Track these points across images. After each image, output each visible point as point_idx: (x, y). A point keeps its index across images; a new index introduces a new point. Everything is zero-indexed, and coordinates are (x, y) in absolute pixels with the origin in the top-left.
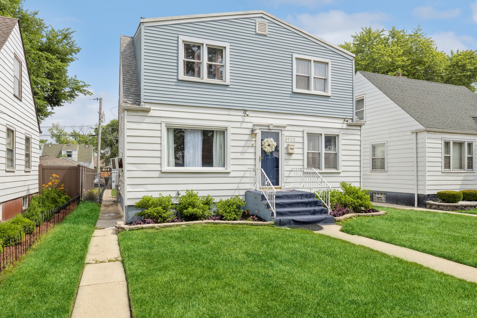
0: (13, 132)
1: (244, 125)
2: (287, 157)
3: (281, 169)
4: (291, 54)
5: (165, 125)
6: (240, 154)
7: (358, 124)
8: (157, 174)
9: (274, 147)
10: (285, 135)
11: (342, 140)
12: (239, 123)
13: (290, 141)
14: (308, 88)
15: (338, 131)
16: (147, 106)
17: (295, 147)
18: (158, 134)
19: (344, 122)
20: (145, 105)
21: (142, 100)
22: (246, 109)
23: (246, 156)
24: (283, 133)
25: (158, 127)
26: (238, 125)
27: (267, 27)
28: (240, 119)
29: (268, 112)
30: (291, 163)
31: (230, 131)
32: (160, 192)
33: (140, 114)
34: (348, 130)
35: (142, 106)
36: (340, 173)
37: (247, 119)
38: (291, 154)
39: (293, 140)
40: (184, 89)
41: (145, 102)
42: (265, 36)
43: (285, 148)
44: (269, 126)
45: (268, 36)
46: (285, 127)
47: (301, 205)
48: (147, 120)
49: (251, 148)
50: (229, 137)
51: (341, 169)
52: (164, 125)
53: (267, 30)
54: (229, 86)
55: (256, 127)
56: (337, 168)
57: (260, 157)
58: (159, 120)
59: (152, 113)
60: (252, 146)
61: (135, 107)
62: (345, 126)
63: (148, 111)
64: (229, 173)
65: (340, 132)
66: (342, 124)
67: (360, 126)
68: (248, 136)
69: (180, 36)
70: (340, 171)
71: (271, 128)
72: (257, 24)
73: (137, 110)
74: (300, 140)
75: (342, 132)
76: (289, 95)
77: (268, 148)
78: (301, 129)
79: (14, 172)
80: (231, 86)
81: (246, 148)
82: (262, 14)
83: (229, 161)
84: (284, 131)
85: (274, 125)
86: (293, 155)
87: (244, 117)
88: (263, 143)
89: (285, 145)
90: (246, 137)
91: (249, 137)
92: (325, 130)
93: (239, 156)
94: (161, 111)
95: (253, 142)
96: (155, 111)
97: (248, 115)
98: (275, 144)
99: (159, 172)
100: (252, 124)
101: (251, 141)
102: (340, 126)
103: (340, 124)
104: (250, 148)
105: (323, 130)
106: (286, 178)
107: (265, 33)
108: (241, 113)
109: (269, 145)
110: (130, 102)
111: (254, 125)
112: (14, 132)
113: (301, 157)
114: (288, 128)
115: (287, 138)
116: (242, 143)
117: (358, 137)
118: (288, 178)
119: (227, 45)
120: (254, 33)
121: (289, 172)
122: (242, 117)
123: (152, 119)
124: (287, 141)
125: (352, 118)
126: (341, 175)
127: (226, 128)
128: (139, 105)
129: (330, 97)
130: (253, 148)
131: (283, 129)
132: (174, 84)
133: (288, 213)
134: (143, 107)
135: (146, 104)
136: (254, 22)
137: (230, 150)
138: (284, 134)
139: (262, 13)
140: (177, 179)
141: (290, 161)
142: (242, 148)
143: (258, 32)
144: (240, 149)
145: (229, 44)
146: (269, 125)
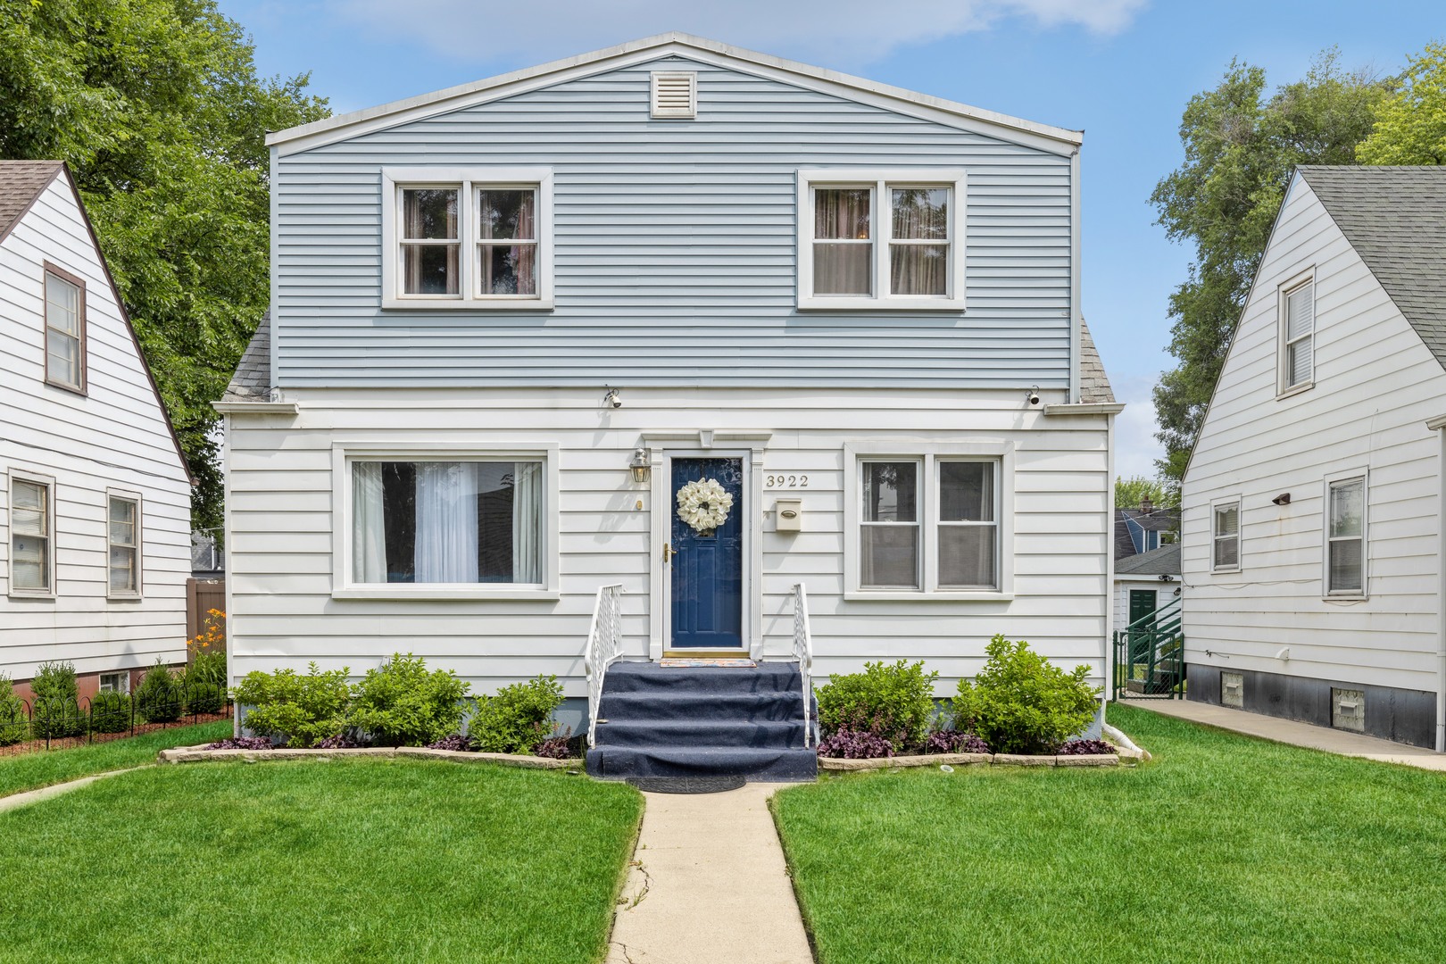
0: (45, 487)
1: (609, 440)
2: (775, 544)
3: (750, 588)
4: (791, 170)
5: (343, 453)
6: (592, 537)
7: (1098, 410)
8: (320, 605)
9: (722, 510)
10: (764, 467)
11: (1018, 476)
12: (591, 435)
13: (786, 486)
14: (866, 287)
15: (1000, 440)
16: (289, 399)
17: (803, 507)
18: (321, 481)
19: (1027, 404)
20: (283, 397)
21: (274, 382)
22: (611, 383)
23: (616, 543)
24: (756, 458)
25: (321, 460)
26: (586, 440)
27: (694, 87)
28: (593, 419)
29: (698, 388)
30: (788, 564)
31: (557, 462)
32: (313, 660)
33: (268, 424)
34: (1049, 435)
35: (274, 400)
36: (1008, 602)
37: (617, 419)
38: (791, 534)
39: (798, 482)
40: (402, 335)
41: (282, 389)
42: (689, 120)
43: (767, 513)
44: (697, 438)
45: (699, 118)
46: (766, 438)
47: (729, 711)
48: (290, 441)
49: (633, 518)
50: (555, 481)
51: (1011, 586)
52: (339, 454)
53: (694, 98)
54: (551, 310)
55: (649, 445)
56: (995, 586)
57: (666, 546)
58: (324, 440)
59: (303, 420)
60: (638, 511)
61: (257, 404)
62: (1030, 420)
63: (289, 414)
64: (554, 602)
65: (1007, 443)
66: (1017, 414)
67: (1105, 416)
68: (623, 476)
69: (385, 169)
70: (1005, 595)
71: (704, 445)
72: (656, 83)
73: (260, 414)
74: (831, 482)
75: (1018, 443)
76: (783, 323)
77: (702, 512)
78: (834, 441)
79: (52, 601)
80: (557, 312)
81: (616, 516)
82: (672, 46)
83: (555, 564)
84: (759, 452)
85: (716, 432)
86: (800, 537)
87: (609, 413)
88: (681, 499)
89: (767, 503)
90: (618, 481)
91: (626, 481)
92: (939, 439)
93: (588, 544)
94: (331, 412)
95: (640, 497)
96: (312, 412)
97: (617, 406)
98: (728, 499)
99: (326, 599)
100: (637, 434)
101: (633, 494)
102: (1007, 421)
103: (1011, 413)
104: (629, 516)
105: (929, 441)
106: (770, 620)
107: (684, 112)
108: (597, 400)
109: (705, 505)
110: (245, 391)
111: (644, 438)
112: (51, 488)
113: (832, 544)
114: (776, 441)
115: (776, 475)
116: (602, 502)
117: (1097, 462)
118: (780, 620)
119: (544, 175)
120: (645, 118)
121: (783, 598)
122: (601, 412)
123: (303, 436)
124: (776, 487)
125: (1064, 385)
126: (1012, 610)
127: (544, 454)
128: (267, 397)
129: (961, 311)
130: (640, 518)
131: (755, 446)
132: (369, 323)
133: (656, 736)
134: (274, 403)
135: (287, 393)
136: (645, 77)
137: (555, 524)
138: (761, 464)
139: (675, 43)
140: (383, 621)
141: (787, 559)
142: (599, 517)
143: (657, 111)
144: (594, 523)
145: (549, 170)
146: (699, 435)
